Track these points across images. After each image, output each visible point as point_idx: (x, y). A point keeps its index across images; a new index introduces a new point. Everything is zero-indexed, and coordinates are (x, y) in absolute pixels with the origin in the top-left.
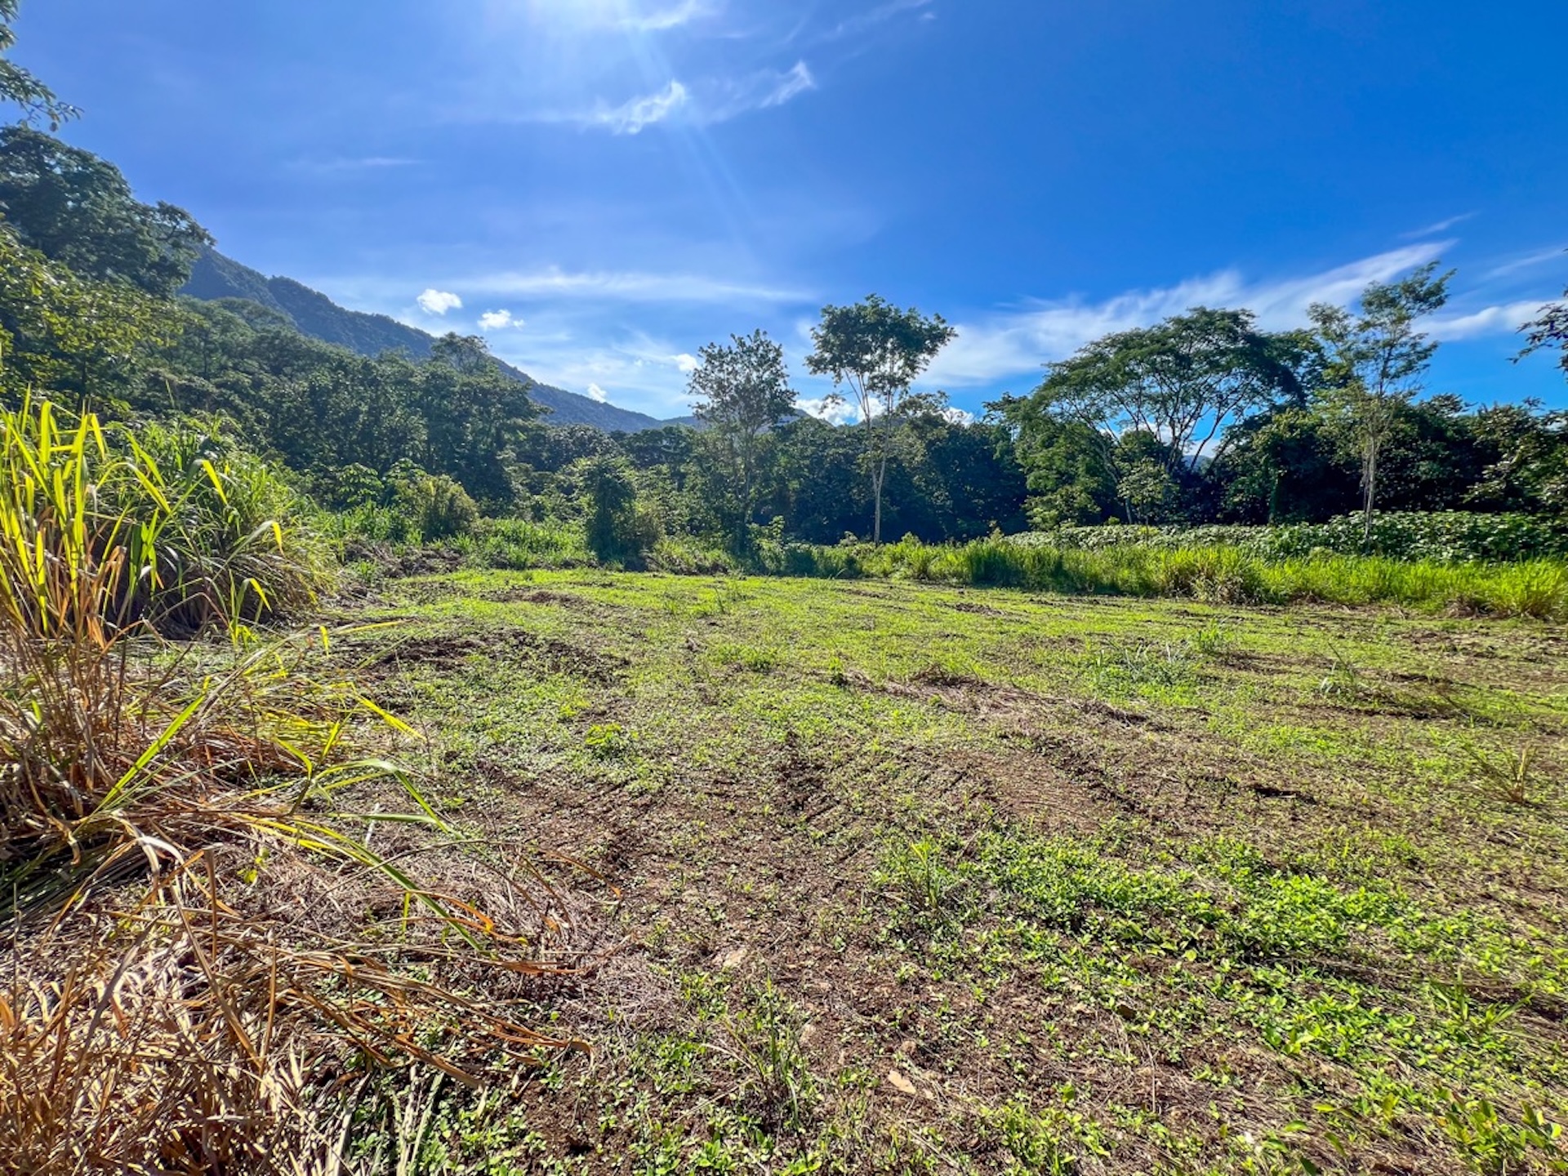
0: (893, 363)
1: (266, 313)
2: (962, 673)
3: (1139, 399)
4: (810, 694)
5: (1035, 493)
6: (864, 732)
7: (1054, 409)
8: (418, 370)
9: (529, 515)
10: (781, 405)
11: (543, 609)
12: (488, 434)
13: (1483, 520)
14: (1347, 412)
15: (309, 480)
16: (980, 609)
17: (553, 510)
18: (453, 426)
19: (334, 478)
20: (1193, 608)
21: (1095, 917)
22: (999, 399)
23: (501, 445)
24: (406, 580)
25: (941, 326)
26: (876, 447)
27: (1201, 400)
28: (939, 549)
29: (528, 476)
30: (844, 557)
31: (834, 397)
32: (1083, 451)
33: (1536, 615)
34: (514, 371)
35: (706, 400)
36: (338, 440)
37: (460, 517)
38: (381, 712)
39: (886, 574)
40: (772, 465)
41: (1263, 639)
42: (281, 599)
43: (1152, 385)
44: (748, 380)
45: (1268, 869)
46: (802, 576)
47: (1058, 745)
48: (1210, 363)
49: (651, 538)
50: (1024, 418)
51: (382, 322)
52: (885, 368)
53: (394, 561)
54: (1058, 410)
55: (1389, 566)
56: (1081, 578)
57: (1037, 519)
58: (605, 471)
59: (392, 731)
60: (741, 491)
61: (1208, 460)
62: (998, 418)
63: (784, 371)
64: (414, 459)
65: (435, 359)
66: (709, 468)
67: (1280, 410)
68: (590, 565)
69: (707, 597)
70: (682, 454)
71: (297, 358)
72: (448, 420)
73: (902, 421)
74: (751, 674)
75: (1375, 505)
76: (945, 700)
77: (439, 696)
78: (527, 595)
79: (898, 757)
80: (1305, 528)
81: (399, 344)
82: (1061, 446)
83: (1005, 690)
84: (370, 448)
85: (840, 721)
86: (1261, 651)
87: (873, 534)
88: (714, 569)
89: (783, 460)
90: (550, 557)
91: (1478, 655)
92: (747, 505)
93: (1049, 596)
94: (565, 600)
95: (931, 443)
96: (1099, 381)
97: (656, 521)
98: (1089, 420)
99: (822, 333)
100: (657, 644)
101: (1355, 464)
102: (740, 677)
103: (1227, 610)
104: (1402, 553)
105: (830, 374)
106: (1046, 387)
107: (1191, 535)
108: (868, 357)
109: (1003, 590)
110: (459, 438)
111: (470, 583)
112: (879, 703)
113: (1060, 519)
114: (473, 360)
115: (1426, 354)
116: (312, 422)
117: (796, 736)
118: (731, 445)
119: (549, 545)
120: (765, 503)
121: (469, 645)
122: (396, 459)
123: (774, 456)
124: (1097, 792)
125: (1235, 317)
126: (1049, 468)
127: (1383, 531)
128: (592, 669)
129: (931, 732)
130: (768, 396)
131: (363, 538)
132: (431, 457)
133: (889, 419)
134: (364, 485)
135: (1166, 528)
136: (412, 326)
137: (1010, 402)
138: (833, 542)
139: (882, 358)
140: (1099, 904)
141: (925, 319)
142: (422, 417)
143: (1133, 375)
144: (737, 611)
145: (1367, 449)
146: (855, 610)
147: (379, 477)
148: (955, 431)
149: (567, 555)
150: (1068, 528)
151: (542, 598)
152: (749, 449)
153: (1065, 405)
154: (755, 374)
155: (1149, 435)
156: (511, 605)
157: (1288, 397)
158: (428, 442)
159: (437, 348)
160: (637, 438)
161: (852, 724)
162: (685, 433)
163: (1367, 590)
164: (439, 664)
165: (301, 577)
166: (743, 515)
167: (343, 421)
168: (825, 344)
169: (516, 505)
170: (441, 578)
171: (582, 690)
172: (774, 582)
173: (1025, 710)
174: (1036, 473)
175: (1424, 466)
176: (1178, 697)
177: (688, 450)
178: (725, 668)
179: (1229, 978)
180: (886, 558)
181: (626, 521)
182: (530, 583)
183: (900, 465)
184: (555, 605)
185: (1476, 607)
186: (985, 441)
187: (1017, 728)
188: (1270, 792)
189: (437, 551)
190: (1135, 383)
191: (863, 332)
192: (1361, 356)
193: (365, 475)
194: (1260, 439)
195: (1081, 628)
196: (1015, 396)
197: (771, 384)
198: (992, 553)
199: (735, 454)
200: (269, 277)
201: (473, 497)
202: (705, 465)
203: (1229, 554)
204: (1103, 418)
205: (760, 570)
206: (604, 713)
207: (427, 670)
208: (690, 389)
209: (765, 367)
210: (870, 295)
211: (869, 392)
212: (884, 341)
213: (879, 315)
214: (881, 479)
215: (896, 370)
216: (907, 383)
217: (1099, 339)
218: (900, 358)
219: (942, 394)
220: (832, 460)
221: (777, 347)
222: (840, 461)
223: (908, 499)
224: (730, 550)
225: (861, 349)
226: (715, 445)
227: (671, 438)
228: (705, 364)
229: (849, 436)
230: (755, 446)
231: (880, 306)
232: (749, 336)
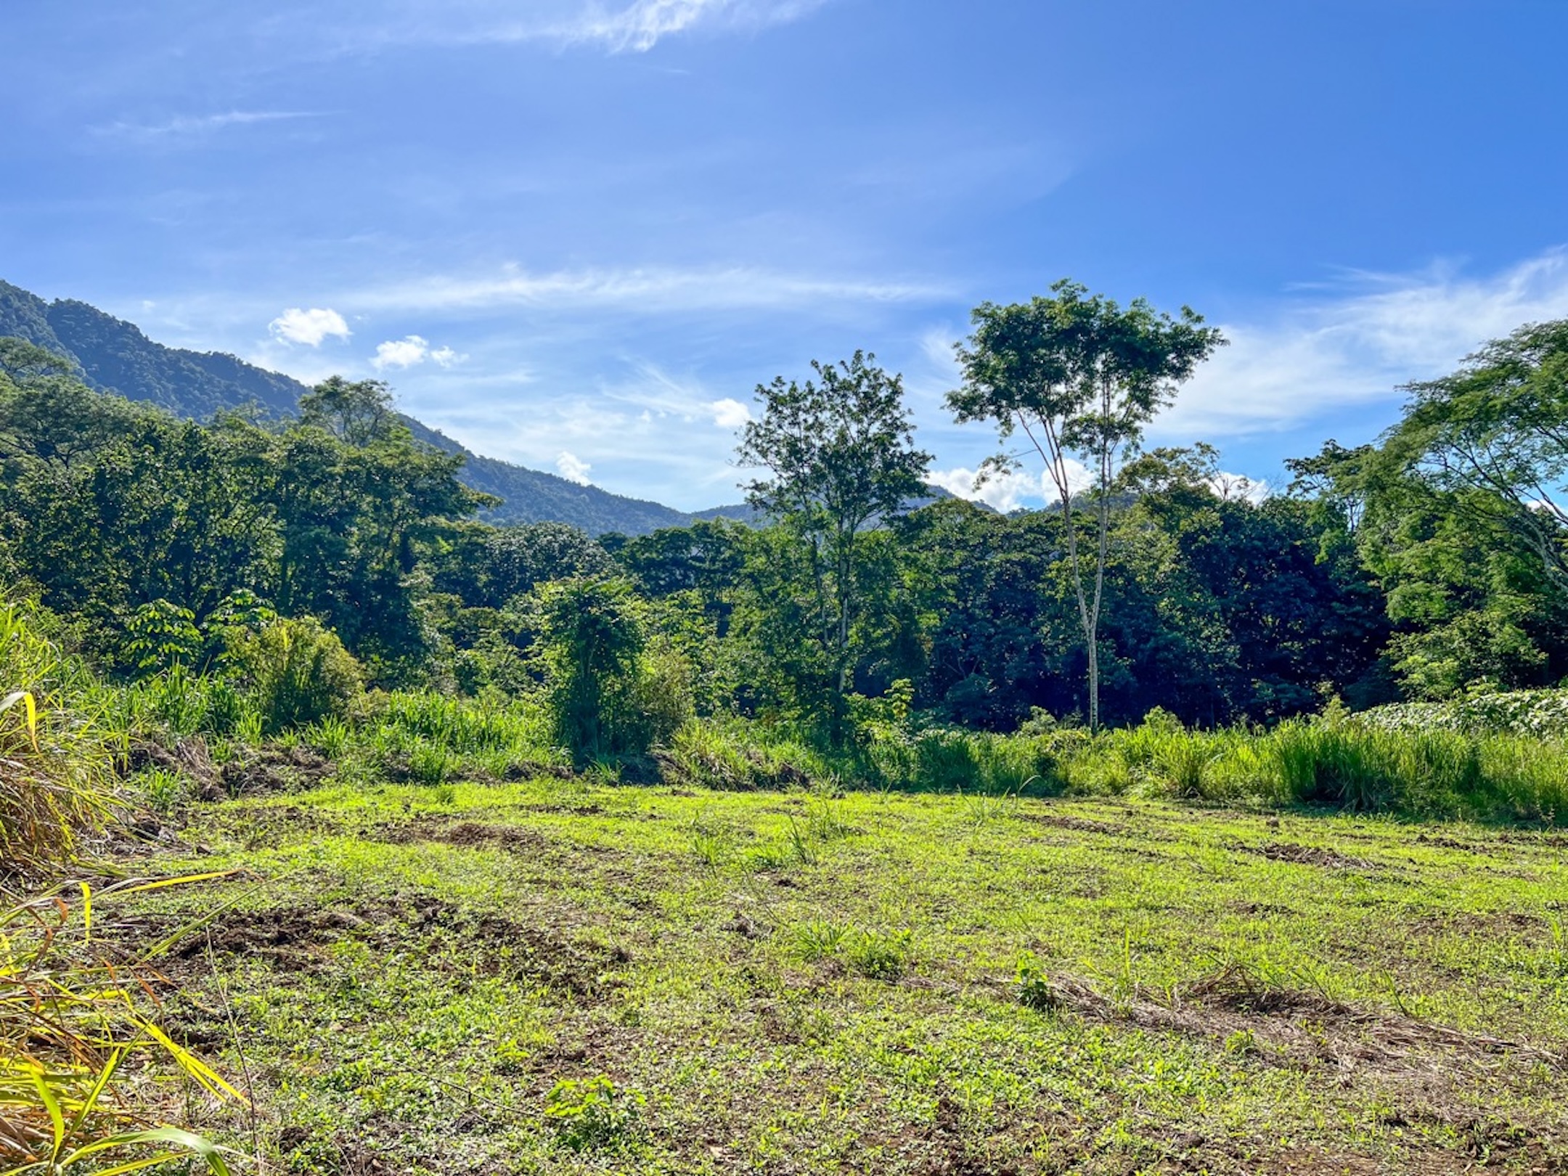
0: (1108, 396)
1: (38, 358)
2: (1291, 986)
4: (981, 1023)
5: (1408, 626)
6: (1096, 1103)
7: (1428, 466)
8: (276, 439)
9: (450, 685)
10: (902, 479)
11: (470, 856)
12: (386, 543)
15: (79, 629)
16: (1314, 856)
17: (494, 675)
18: (326, 532)
19: (120, 626)
22: (1314, 451)
23: (409, 563)
24: (230, 805)
25: (1196, 328)
26: (1083, 549)
28: (1219, 738)
29: (452, 616)
30: (1032, 755)
31: (999, 461)
32: (1497, 545)
34: (436, 437)
35: (769, 474)
36: (133, 560)
37: (331, 689)
38: (174, 1048)
39: (1117, 789)
40: (888, 587)
42: (13, 839)
44: (843, 438)
46: (950, 791)
47: (1516, 1140)
49: (669, 722)
50: (1370, 486)
51: (222, 364)
52: (1094, 407)
53: (209, 770)
54: (1437, 469)
56: (1525, 795)
57: (1417, 678)
58: (590, 601)
59: (191, 1085)
60: (832, 632)
62: (1317, 489)
63: (907, 420)
64: (258, 590)
65: (306, 421)
66: (774, 594)
68: (558, 775)
69: (773, 831)
70: (725, 570)
71: (80, 427)
72: (320, 522)
73: (1129, 500)
74: (862, 982)
76: (1262, 1041)
77: (276, 1021)
78: (441, 829)
79: (1170, 1159)
81: (247, 399)
82: (1451, 534)
83: (1387, 1023)
84: (185, 574)
85: (1046, 1080)
87: (1085, 707)
88: (784, 778)
89: (908, 577)
90: (487, 760)
92: (843, 660)
93: (1459, 831)
94: (510, 839)
95: (1187, 540)
96: (1515, 410)
97: (678, 691)
98: (1503, 485)
99: (974, 350)
100: (680, 922)
102: (840, 986)
105: (991, 420)
106: (1409, 427)
108: (1061, 388)
109: (1360, 820)
110: (337, 553)
111: (340, 809)
112: (1124, 1044)
113: (1465, 676)
114: (368, 419)
116: (94, 532)
117: (958, 1109)
118: (813, 552)
119: (486, 737)
120: (877, 654)
121: (335, 923)
122: (227, 591)
123: (890, 571)
126: (1431, 579)
128: (559, 969)
129: (1238, 1107)
130: (878, 463)
131: (161, 729)
132: (287, 586)
133: (1103, 495)
134: (169, 637)
136: (270, 369)
137: (1338, 457)
138: (1008, 726)
139: (1087, 389)
141: (1165, 316)
142: (276, 519)
144: (829, 857)
146: (1057, 856)
147: (197, 623)
148: (1234, 515)
149: (516, 755)
150: (1484, 693)
151: (469, 835)
152: (845, 559)
153: (1451, 460)
154: (854, 429)
156: (412, 849)
158: (284, 561)
159: (309, 404)
160: (646, 544)
161: (1070, 1086)
162: (729, 532)
164: (279, 958)
165: (50, 799)
166: (837, 678)
167: (144, 528)
168: (980, 369)
169: (428, 668)
170: (290, 801)
171: (539, 1011)
172: (896, 803)
173: (1436, 1065)
174: (1403, 588)
177: (735, 563)
178: (811, 968)
180: (1115, 756)
181: (624, 692)
182: (447, 809)
183: (1130, 580)
184: (493, 848)
186: (1295, 530)
187: (1422, 1104)
189: (286, 751)
191: (1048, 345)
193: (174, 619)
195: (1537, 895)
196: (1348, 443)
197: (883, 443)
198: (1330, 745)
199: (819, 567)
200: (49, 301)
201: (355, 653)
202: (767, 590)
204: (1532, 481)
205: (873, 781)
206: (580, 1056)
207: (258, 971)
208: (739, 457)
209: (872, 414)
210: (1058, 282)
211: (1066, 450)
212: (1090, 358)
213: (1078, 314)
214: (1095, 608)
215: (1113, 408)
216: (1136, 431)
217: (1505, 336)
218: (1121, 386)
219: (1205, 449)
220: (999, 575)
221: (893, 379)
222: (1015, 575)
223: (1151, 644)
224: (814, 742)
225: (1046, 375)
226: (784, 552)
227: (705, 543)
228: (768, 414)
229: (1030, 530)
230: (857, 552)
231: (1079, 300)
232: (843, 363)
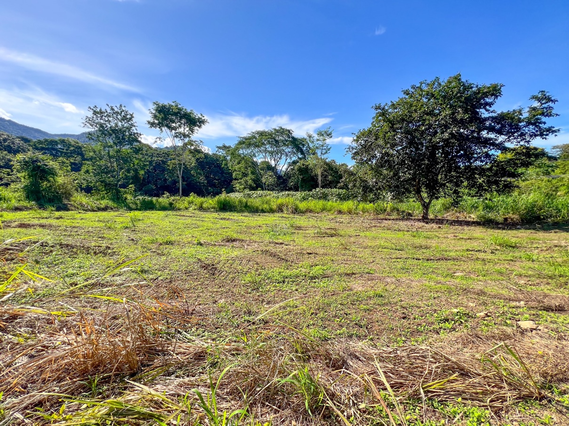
0: (184, 129)
2: (235, 238)
3: (266, 151)
5: (236, 179)
7: (241, 152)
10: (134, 139)
13: (341, 191)
14: (314, 162)
16: (228, 219)
20: (284, 215)
21: (286, 280)
22: (221, 145)
25: (203, 118)
27: (282, 154)
28: (206, 199)
30: (167, 202)
31: (160, 138)
32: (250, 166)
33: (350, 213)
39: (187, 209)
41: (302, 222)
43: (269, 148)
44: (116, 125)
45: (312, 266)
46: (152, 210)
47: (267, 251)
48: (283, 143)
49: (68, 195)
50: (231, 154)
52: (181, 130)
54: (242, 152)
55: (325, 202)
56: (253, 208)
57: (237, 188)
58: (36, 161)
61: (283, 171)
62: (222, 153)
63: (135, 124)
67: (300, 159)
73: (186, 150)
74: (167, 246)
75: (321, 187)
76: (234, 245)
78: (14, 224)
79: (231, 260)
80: (307, 192)
82: (242, 164)
83: (249, 241)
86: (303, 225)
87: (179, 192)
88: (105, 209)
89: (136, 162)
91: (341, 223)
92: (118, 180)
94: (42, 226)
95: (197, 160)
96: (254, 144)
97: (69, 186)
98: (251, 157)
99: (154, 112)
100: (115, 240)
101: (316, 175)
102: (163, 247)
103: (292, 216)
104: (326, 199)
105: (158, 129)
106: (238, 144)
107: (281, 194)
108: (174, 125)
109: (231, 213)
112: (216, 248)
113: (244, 188)
115: (329, 149)
118: (109, 153)
124: (279, 259)
125: (289, 131)
126: (239, 171)
127: (323, 193)
129: (235, 253)
130: (127, 134)
135: (274, 192)
137: (225, 147)
138: (158, 196)
139: (180, 126)
140: (287, 278)
141: (197, 115)
143: (263, 144)
144: (140, 225)
145: (319, 172)
146: (186, 222)
148: (206, 156)
150: (247, 191)
151: (23, 226)
152: (118, 156)
153: (244, 151)
154: (120, 124)
155: (268, 162)
156: (8, 230)
157: (302, 156)
162: (73, 142)
163: (320, 208)
166: (117, 184)
168: (155, 117)
173: (256, 245)
174: (235, 172)
175: (330, 177)
176: (288, 238)
178: (154, 245)
179: (310, 282)
180: (185, 202)
181: (51, 186)
184: (38, 229)
185: (340, 212)
186: (217, 160)
187: (256, 249)
188: (310, 254)
190: (264, 146)
191: (172, 115)
192: (317, 148)
194: (296, 168)
195: (260, 223)
196: (227, 145)
197: (129, 129)
198: (225, 200)
199: (111, 157)
203: (291, 200)
204: (255, 156)
208: (83, 125)
209: (125, 121)
210: (174, 101)
211: (175, 138)
212: (181, 119)
213: (179, 110)
214: (181, 173)
215: (185, 131)
216: (190, 137)
217: (254, 131)
218: (187, 127)
219: (201, 142)
220: (156, 163)
221: (131, 114)
222: (160, 163)
223: (190, 179)
224: (113, 200)
225: (171, 121)
226: (99, 153)
227: (64, 145)
228: (92, 115)
229: (163, 153)
230: (121, 155)
231: (179, 107)
232: (116, 106)
